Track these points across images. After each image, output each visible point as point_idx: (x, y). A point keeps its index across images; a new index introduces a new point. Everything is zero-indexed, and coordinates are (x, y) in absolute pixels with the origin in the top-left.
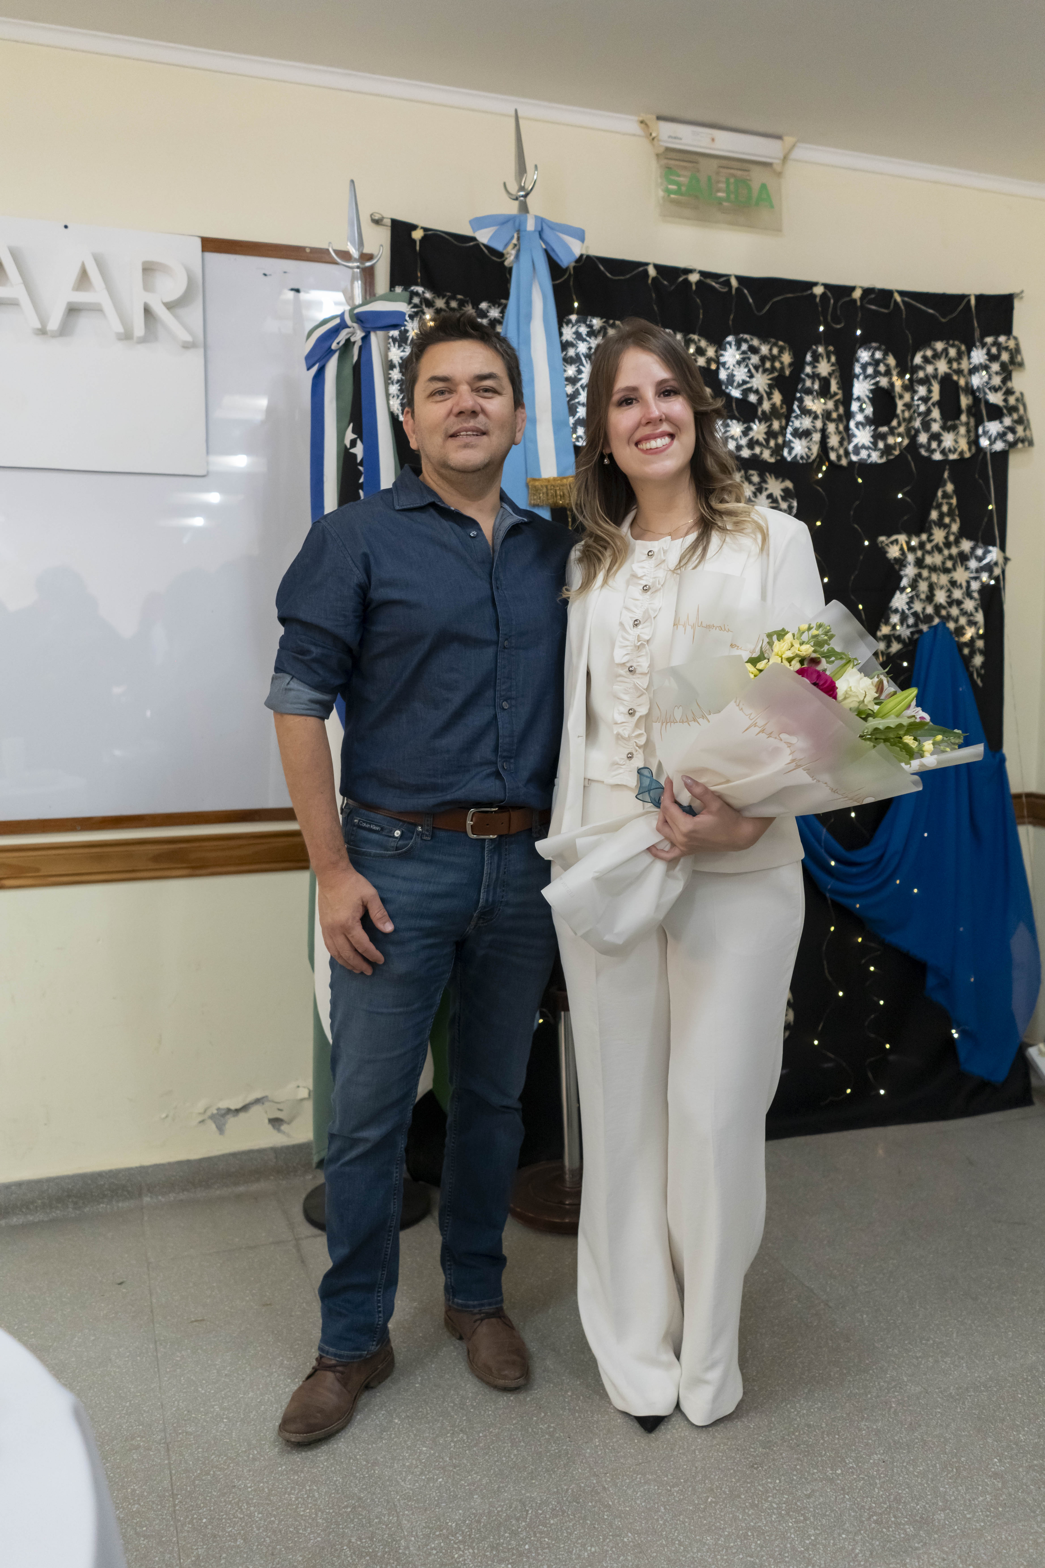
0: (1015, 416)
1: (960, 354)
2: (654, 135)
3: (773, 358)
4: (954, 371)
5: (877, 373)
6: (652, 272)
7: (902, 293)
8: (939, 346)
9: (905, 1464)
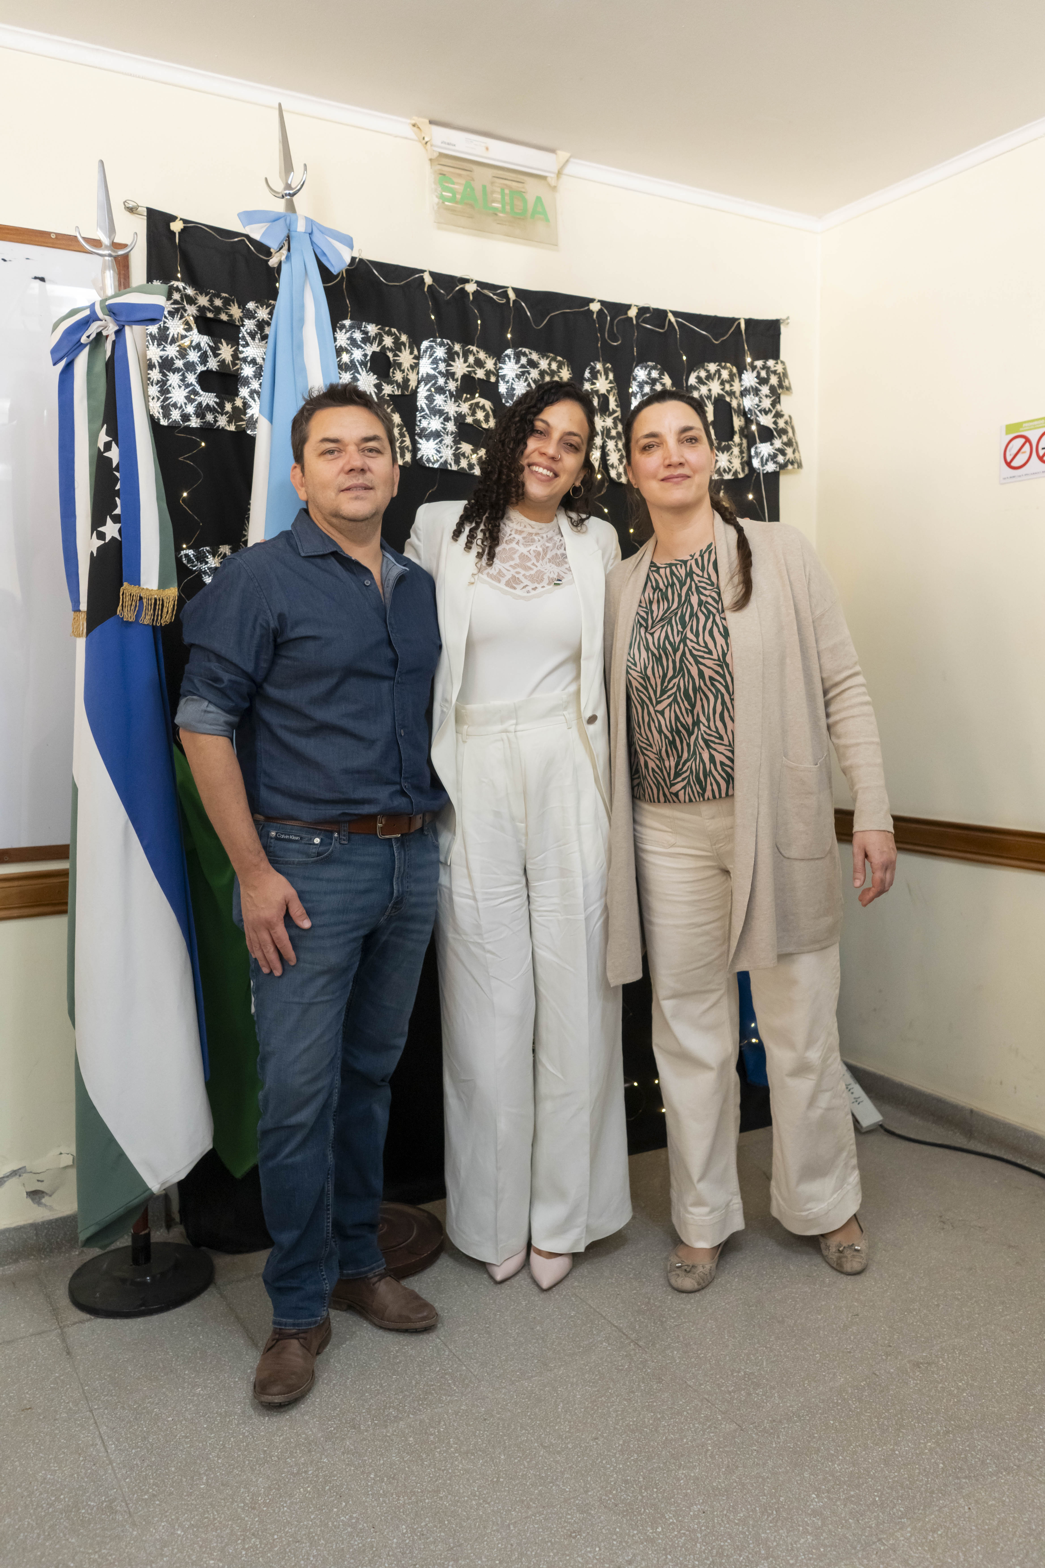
0: (785, 439)
1: (731, 376)
2: (427, 139)
4: (727, 392)
6: (428, 280)
7: (676, 314)
8: (712, 367)
9: (725, 1512)
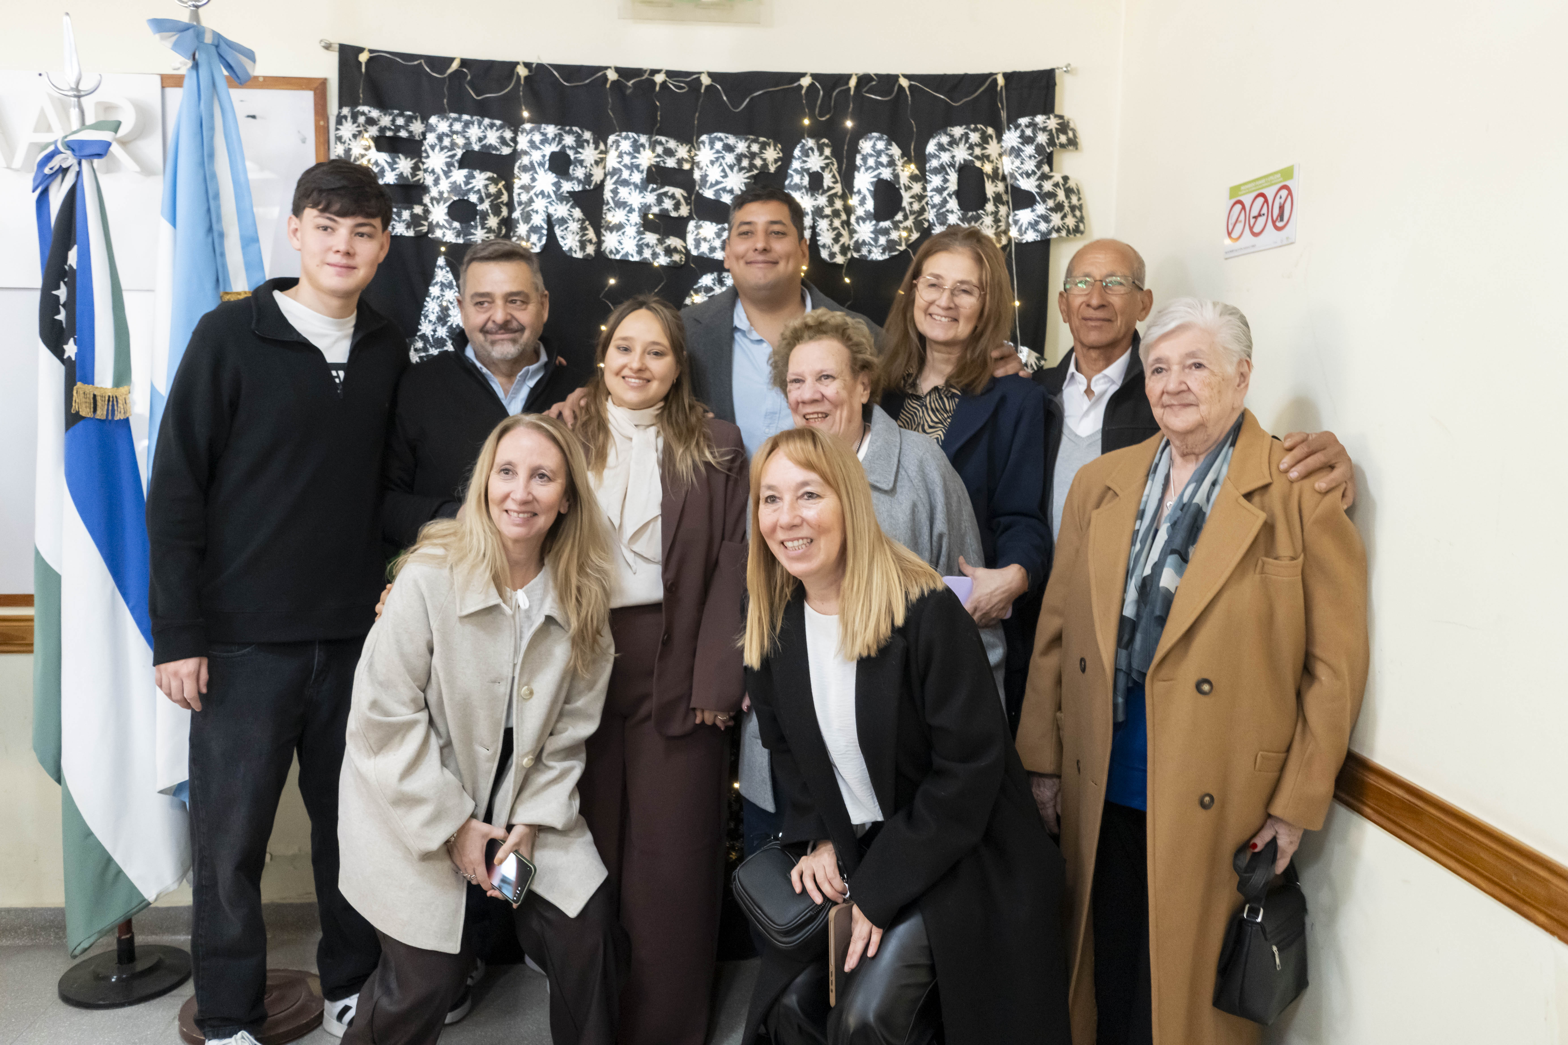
0: (1051, 203)
1: (985, 139)
3: (752, 156)
4: (977, 157)
5: (879, 164)
7: (908, 77)
8: (958, 131)
